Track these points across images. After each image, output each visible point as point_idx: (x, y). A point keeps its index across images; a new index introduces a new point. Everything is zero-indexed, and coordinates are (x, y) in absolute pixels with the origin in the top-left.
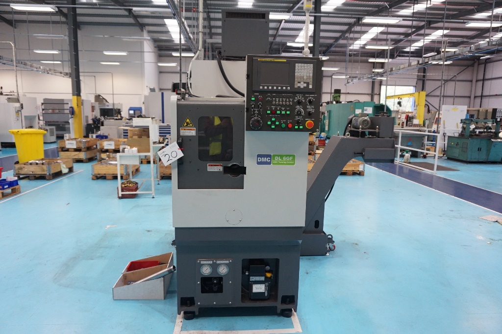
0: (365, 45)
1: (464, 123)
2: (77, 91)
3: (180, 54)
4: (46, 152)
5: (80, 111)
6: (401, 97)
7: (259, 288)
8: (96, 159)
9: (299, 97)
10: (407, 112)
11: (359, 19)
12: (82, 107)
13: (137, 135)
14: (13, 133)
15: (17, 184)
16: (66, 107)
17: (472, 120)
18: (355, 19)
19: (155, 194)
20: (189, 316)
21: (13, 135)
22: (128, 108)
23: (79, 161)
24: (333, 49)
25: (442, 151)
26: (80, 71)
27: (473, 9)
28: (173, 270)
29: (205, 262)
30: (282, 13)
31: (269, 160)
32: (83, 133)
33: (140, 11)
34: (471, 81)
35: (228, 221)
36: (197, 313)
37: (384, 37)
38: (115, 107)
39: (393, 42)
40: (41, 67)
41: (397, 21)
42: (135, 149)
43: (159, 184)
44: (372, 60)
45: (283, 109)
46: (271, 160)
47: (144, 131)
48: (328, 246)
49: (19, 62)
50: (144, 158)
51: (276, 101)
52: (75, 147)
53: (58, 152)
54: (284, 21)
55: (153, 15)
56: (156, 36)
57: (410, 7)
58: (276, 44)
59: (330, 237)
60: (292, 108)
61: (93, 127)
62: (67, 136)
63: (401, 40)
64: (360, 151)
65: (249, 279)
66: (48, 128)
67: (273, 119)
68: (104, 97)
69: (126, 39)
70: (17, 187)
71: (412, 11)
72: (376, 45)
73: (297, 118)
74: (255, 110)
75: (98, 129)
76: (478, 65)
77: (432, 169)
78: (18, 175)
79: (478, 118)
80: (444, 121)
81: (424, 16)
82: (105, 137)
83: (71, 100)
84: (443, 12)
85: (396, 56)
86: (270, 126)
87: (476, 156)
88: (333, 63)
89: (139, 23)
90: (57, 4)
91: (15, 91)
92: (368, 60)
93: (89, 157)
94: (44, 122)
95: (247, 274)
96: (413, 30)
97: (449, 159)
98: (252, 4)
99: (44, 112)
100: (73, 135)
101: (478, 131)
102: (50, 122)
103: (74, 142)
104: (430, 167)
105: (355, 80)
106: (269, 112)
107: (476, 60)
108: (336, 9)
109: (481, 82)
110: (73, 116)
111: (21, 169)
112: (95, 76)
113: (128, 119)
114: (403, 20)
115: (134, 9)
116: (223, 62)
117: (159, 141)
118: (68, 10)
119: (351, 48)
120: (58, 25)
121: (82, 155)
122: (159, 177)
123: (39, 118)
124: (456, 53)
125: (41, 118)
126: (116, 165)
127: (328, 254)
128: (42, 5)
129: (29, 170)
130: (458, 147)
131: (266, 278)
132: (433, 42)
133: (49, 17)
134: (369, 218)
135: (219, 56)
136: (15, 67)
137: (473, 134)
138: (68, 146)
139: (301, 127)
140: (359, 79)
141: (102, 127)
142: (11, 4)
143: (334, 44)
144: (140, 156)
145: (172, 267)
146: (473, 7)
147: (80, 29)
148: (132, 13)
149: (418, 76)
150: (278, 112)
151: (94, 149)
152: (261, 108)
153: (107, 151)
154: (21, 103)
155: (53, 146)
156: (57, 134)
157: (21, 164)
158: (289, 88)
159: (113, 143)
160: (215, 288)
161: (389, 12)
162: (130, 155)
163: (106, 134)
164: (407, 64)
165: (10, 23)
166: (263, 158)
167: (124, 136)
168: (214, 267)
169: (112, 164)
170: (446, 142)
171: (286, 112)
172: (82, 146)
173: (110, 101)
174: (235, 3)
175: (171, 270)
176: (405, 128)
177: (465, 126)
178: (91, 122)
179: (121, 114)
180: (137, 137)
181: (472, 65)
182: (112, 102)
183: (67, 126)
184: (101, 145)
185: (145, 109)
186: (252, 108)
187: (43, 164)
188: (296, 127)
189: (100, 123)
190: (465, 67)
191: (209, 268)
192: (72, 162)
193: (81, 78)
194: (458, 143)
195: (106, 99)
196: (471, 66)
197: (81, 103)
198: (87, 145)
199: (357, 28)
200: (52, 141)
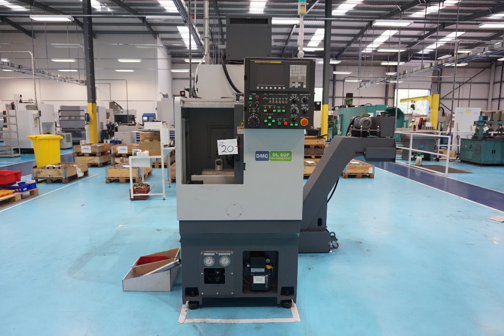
0: (377, 48)
1: (478, 125)
2: (92, 97)
3: (190, 60)
4: (62, 157)
5: (95, 118)
6: (414, 100)
7: (259, 280)
8: (110, 164)
9: (294, 96)
10: (421, 116)
11: (371, 22)
12: (97, 113)
13: (149, 139)
14: (31, 138)
15: (35, 187)
16: (82, 113)
17: (485, 123)
18: (367, 23)
19: (166, 196)
20: (194, 306)
21: (32, 141)
22: (142, 114)
23: (94, 165)
24: (345, 53)
25: (456, 154)
26: (96, 78)
27: (488, 10)
28: (179, 263)
29: (208, 254)
30: (293, 18)
31: (266, 156)
32: (98, 139)
33: (153, 19)
34: (489, 83)
35: (228, 214)
36: (201, 303)
37: (397, 40)
38: (130, 114)
39: (407, 45)
40: (59, 76)
41: (409, 24)
42: (146, 152)
43: (170, 187)
44: (384, 63)
45: (279, 107)
46: (268, 156)
47: (155, 135)
48: (331, 244)
49: (37, 71)
50: (155, 161)
51: (272, 100)
52: (90, 152)
53: (74, 157)
54: (295, 26)
55: (166, 22)
56: (169, 43)
57: (423, 9)
58: (288, 49)
59: (332, 234)
60: (287, 107)
61: (108, 132)
62: (82, 142)
63: (415, 43)
64: (361, 150)
65: (250, 270)
66: (65, 134)
67: (270, 118)
68: (119, 104)
69: (139, 46)
70: (35, 189)
71: (424, 14)
72: (389, 48)
73: (292, 116)
74: (253, 110)
75: (112, 134)
76: (496, 67)
77: (444, 172)
78: (36, 178)
79: (492, 120)
80: (457, 123)
81: (437, 18)
82: (119, 142)
83: (86, 107)
84: (456, 14)
85: (411, 59)
86: (267, 123)
87: (489, 159)
88: (346, 67)
89: (152, 31)
90: (73, 14)
91: (34, 99)
92: (380, 63)
93: (103, 161)
94: (61, 129)
95: (248, 266)
96: (427, 32)
97: (463, 162)
98: (263, 10)
99: (60, 119)
100: (88, 141)
101: (492, 133)
102: (66, 129)
103: (89, 147)
104: (442, 169)
105: (368, 84)
106: (265, 111)
107: (493, 62)
108: (347, 13)
109: (499, 84)
110: (88, 122)
111: (39, 172)
112: (110, 84)
113: (141, 125)
114: (414, 22)
115: (147, 17)
116: (228, 66)
117: (170, 144)
118: (84, 19)
119: (364, 51)
120: (74, 34)
121: (97, 160)
122: (170, 180)
123: (56, 125)
124: (470, 55)
125: (58, 125)
126: (128, 168)
127: (331, 252)
128: (59, 16)
129: (46, 174)
130: (471, 149)
131: (266, 269)
132: (448, 44)
133: (66, 26)
134: (374, 218)
135: (224, 60)
136: (34, 75)
137: (486, 137)
138: (83, 151)
139: (296, 125)
140: (372, 83)
141: (116, 133)
142: (31, 16)
143: (346, 48)
144: (151, 159)
145: (178, 260)
146: (488, 8)
147: (95, 38)
148: (146, 21)
149: (433, 78)
150: (274, 111)
151: (108, 154)
152: (258, 107)
153: (120, 155)
154: (39, 110)
155: (70, 152)
156: (73, 141)
157: (40, 168)
158: (284, 88)
159: (126, 147)
160: (218, 279)
161: (401, 14)
162: (142, 158)
163: (120, 139)
164: (420, 67)
165: (29, 33)
166: (261, 155)
167: (137, 141)
168: (217, 258)
169: (125, 168)
170: (459, 145)
171: (281, 111)
172: (97, 151)
173: (124, 107)
174: (246, 9)
175: (177, 263)
176: (417, 130)
177: (478, 128)
178: (105, 128)
179: (135, 121)
180: (148, 140)
181: (490, 67)
182: (126, 108)
183: (83, 132)
184: (115, 149)
185: (158, 114)
186: (250, 107)
187: (59, 168)
188: (292, 125)
189: (115, 128)
190: (482, 69)
191: (211, 260)
192: (87, 167)
193: (96, 85)
194: (471, 145)
195: (120, 105)
196: (487, 68)
197: (96, 110)
198: (101, 150)
199: (370, 32)
200: (68, 147)
